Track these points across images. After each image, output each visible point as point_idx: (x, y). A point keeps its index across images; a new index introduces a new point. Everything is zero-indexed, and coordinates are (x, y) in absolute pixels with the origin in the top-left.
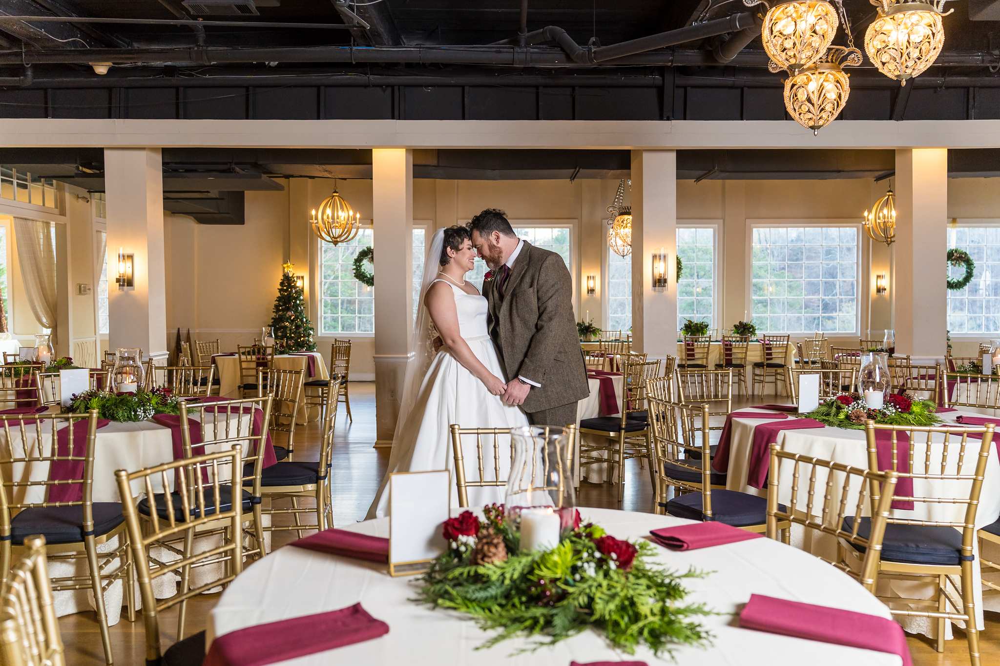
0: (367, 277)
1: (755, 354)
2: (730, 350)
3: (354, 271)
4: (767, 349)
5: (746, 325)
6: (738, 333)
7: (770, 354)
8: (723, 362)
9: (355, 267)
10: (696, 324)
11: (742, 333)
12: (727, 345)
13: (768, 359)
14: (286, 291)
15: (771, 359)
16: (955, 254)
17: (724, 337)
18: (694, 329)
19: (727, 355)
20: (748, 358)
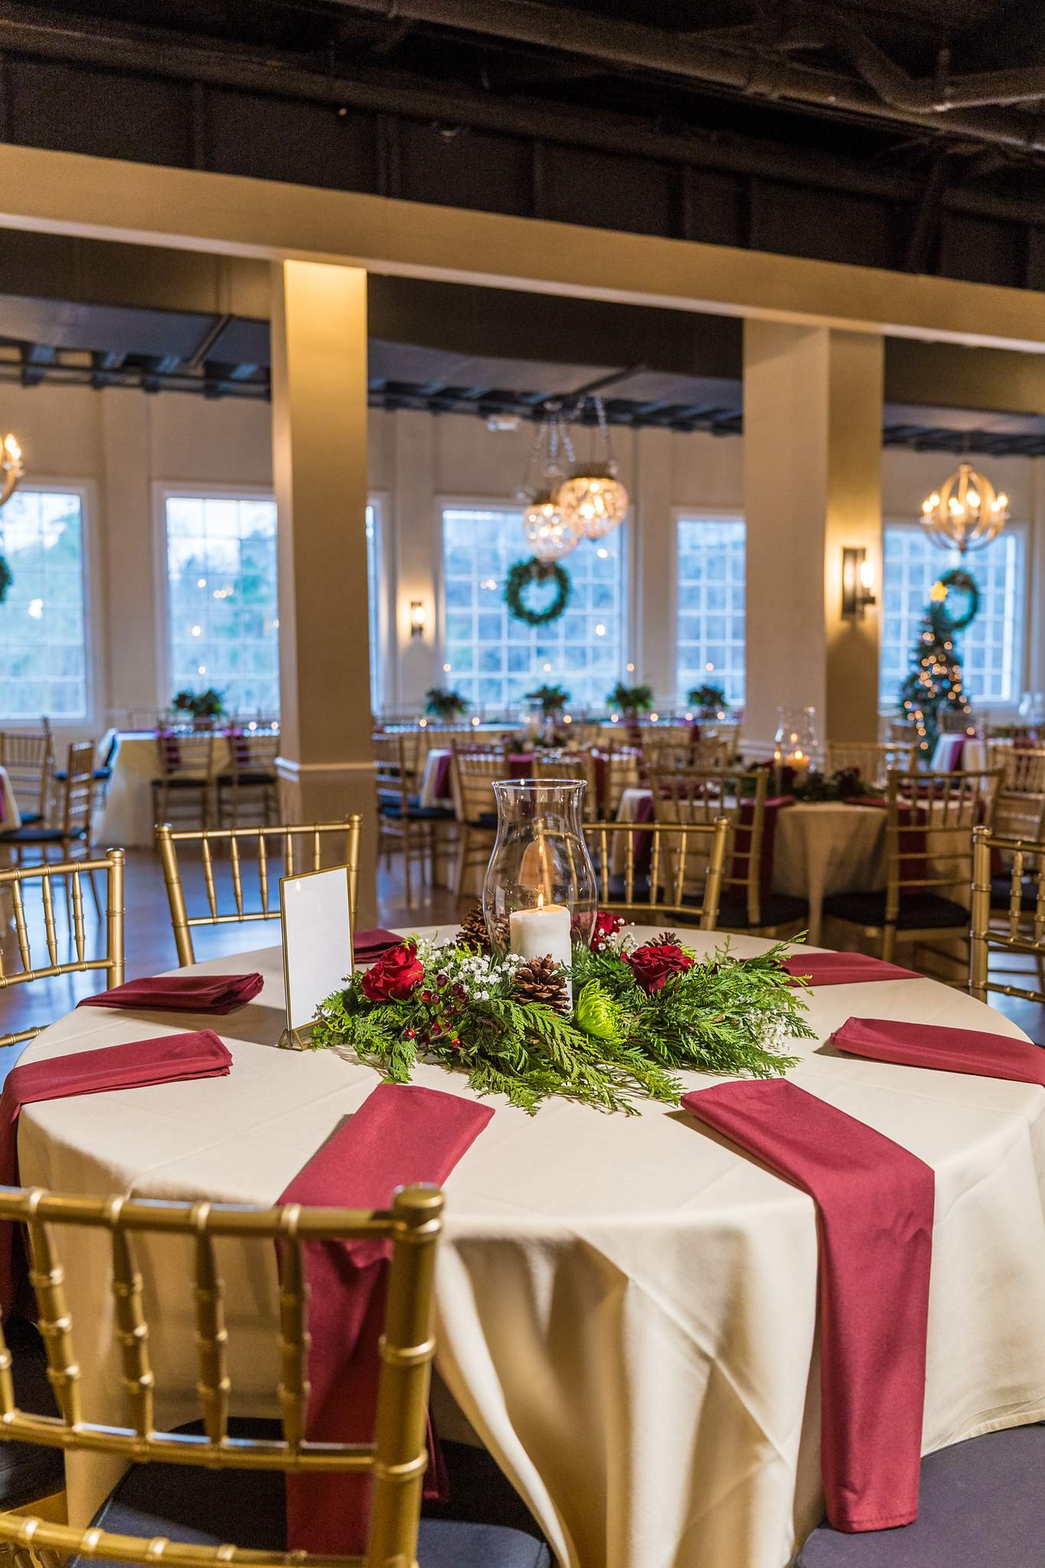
16: (958, 577)
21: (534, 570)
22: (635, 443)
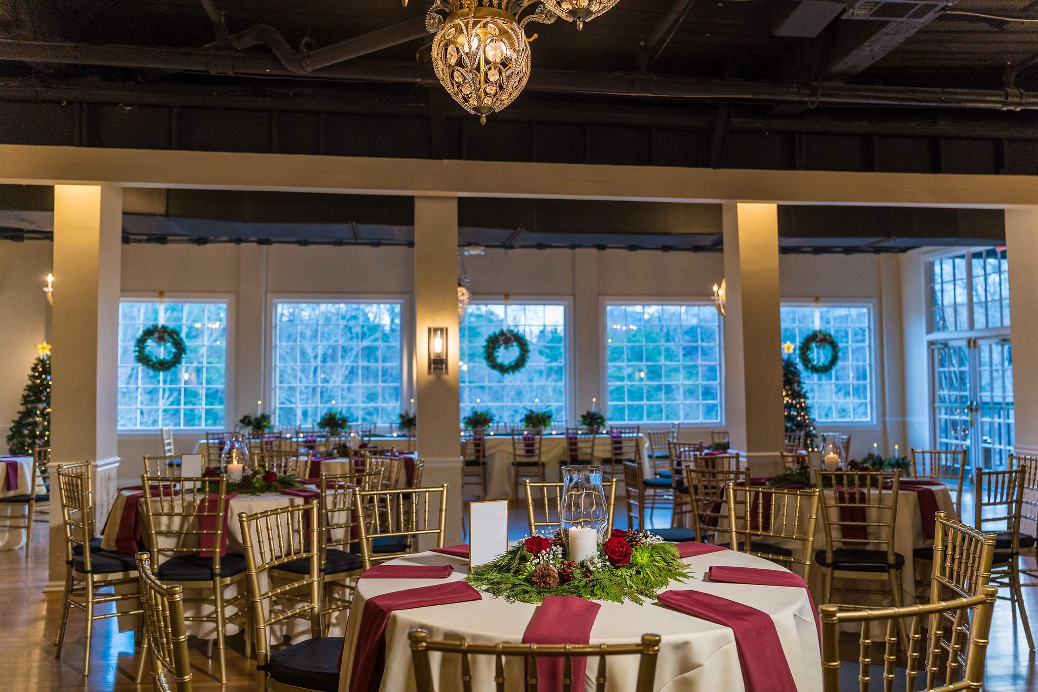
0: (152, 361)
1: (603, 450)
2: (575, 444)
3: (137, 354)
4: (617, 443)
5: (594, 414)
6: (585, 424)
7: (620, 449)
8: (567, 459)
9: (137, 349)
10: (538, 415)
11: (590, 424)
12: (571, 438)
13: (616, 454)
14: (39, 377)
15: (621, 454)
16: (819, 336)
17: (567, 429)
18: (536, 420)
19: (572, 450)
20: (595, 454)
21: (501, 339)
22: (573, 257)
